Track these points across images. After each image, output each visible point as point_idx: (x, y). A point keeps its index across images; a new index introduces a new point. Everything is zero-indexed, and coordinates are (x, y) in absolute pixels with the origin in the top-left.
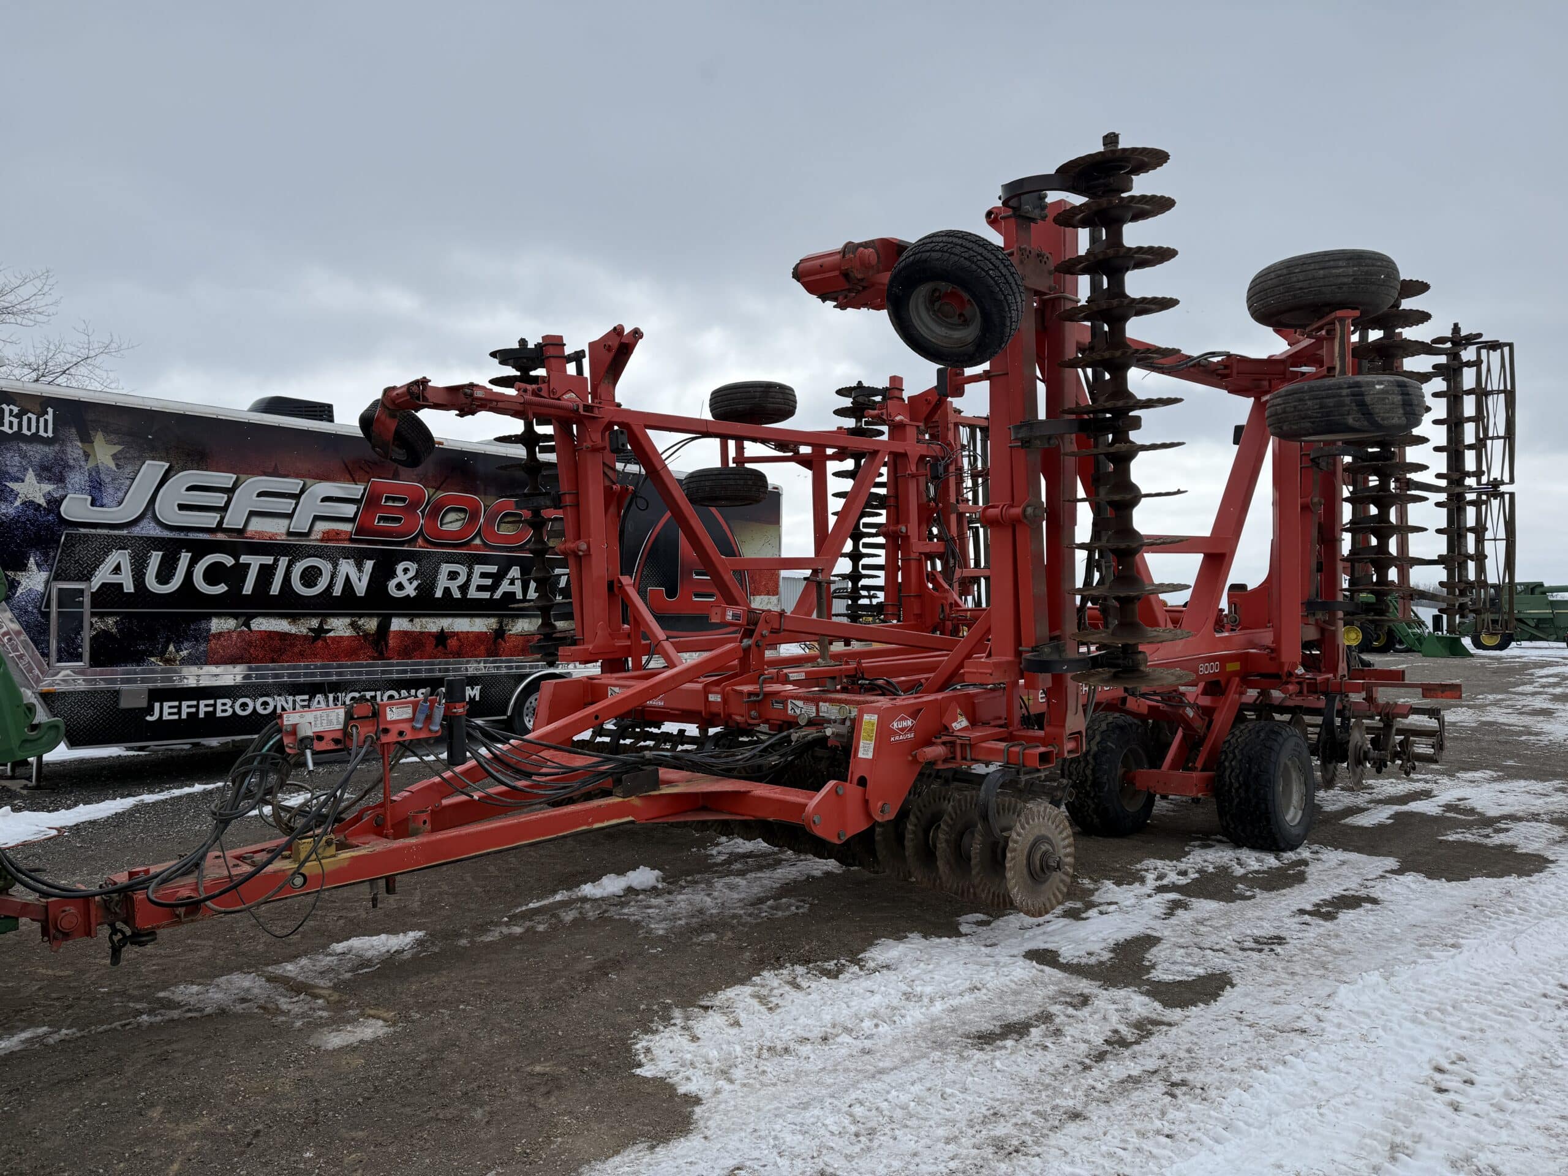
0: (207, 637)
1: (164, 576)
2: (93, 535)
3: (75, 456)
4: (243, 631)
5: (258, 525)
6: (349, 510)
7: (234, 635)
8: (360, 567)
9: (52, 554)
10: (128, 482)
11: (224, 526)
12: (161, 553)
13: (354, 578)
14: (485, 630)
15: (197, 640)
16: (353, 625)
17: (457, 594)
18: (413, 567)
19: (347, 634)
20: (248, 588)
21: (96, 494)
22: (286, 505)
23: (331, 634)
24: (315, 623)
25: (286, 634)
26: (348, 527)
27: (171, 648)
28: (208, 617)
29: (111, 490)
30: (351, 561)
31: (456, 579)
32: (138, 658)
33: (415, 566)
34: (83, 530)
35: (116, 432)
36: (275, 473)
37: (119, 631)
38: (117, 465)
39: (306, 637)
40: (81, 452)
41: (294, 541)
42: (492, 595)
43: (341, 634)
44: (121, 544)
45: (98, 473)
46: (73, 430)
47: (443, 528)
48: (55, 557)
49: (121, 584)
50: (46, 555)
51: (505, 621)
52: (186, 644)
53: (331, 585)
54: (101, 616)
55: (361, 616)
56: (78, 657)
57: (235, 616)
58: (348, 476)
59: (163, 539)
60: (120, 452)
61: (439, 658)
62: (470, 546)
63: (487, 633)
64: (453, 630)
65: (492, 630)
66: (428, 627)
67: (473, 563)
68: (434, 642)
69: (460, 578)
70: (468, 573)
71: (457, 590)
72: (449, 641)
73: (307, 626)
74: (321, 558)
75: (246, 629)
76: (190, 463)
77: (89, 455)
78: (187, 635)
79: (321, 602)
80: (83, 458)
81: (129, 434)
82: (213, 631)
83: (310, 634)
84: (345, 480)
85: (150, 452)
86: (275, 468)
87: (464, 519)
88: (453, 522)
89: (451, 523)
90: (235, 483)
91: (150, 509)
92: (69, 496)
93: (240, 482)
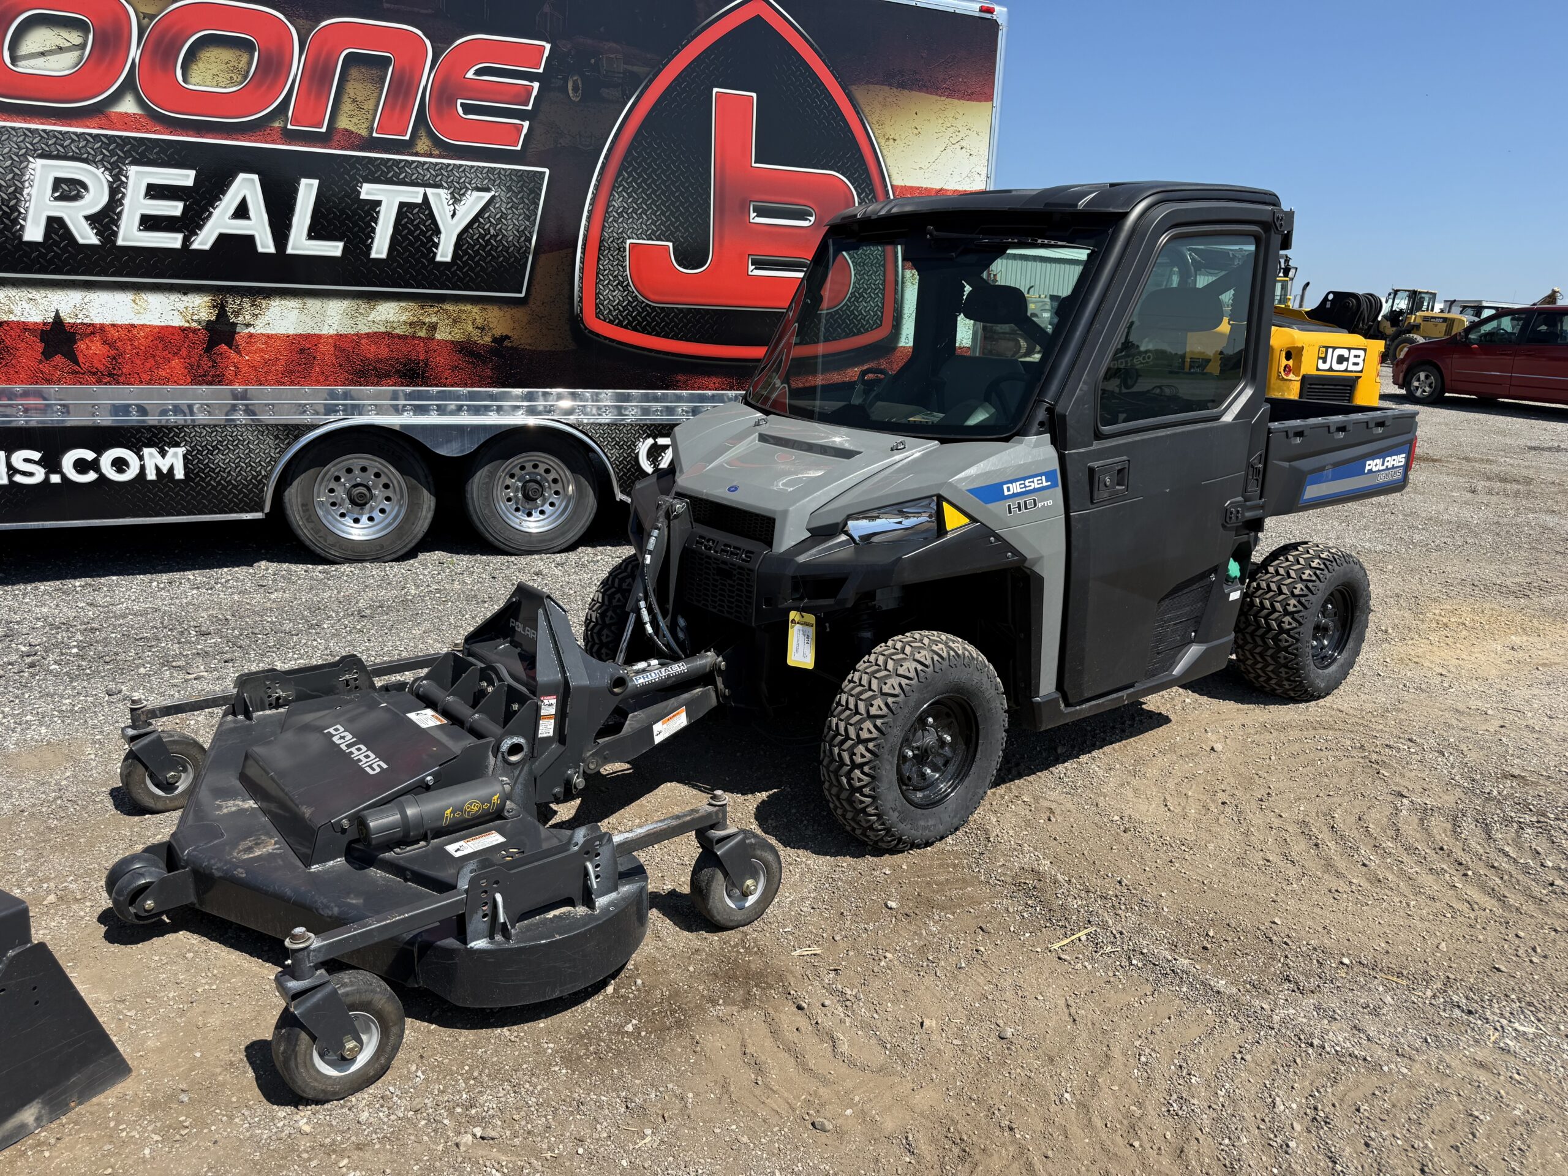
14: (178, 322)
17: (87, 236)
31: (77, 197)
42: (186, 241)
51: (232, 303)
61: (59, 382)
62: (108, 117)
63: (182, 329)
64: (86, 321)
65: (199, 322)
66: (17, 310)
67: (121, 160)
68: (40, 347)
69: (88, 198)
70: (110, 184)
71: (85, 226)
72: (81, 345)
87: (83, 47)
88: (51, 52)
89: (43, 54)
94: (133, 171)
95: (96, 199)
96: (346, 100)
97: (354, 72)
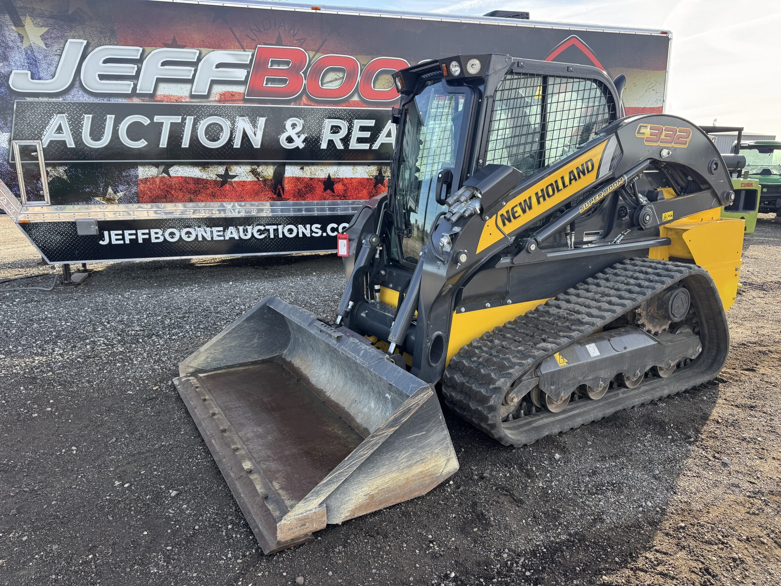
0: (135, 181)
1: (96, 134)
2: (38, 103)
3: (12, 38)
4: (164, 177)
5: (165, 90)
6: (241, 74)
7: (158, 180)
8: (254, 124)
9: (9, 119)
10: (57, 58)
11: (138, 92)
12: (91, 116)
13: (250, 133)
14: (366, 176)
15: (129, 185)
16: (254, 172)
17: (340, 146)
18: (300, 123)
19: (249, 180)
20: (164, 143)
21: (35, 70)
22: (186, 72)
23: (236, 179)
24: (221, 170)
25: (198, 179)
26: (240, 89)
27: (110, 190)
28: (135, 166)
29: (44, 66)
30: (246, 119)
31: (338, 132)
32: (87, 199)
33: (302, 121)
34: (29, 99)
35: (41, 16)
36: (174, 44)
37: (69, 177)
38: (46, 44)
39: (215, 181)
40: (16, 35)
41: (196, 102)
42: (371, 146)
43: (244, 179)
44: (60, 109)
45: (32, 51)
46: (7, 17)
47: (325, 87)
48: (12, 121)
49: (65, 141)
50: (5, 119)
51: (384, 169)
52: (121, 187)
53: (231, 140)
54: (54, 166)
55: (258, 164)
56: (41, 198)
57: (157, 165)
58: (237, 44)
59: (92, 104)
60: (47, 33)
61: (328, 199)
62: (349, 103)
63: (367, 179)
64: (338, 177)
65: (373, 176)
66: (317, 174)
67: (352, 118)
68: (323, 187)
69: (341, 132)
70: (348, 127)
71: (340, 142)
72: (336, 186)
73: (216, 173)
74: (220, 116)
75: (165, 175)
76: (103, 39)
77: (23, 37)
78: (121, 180)
79: (225, 153)
80: (19, 40)
81: (52, 17)
82: (140, 177)
83: (218, 179)
84: (235, 48)
85: (71, 31)
86: (174, 40)
87: (343, 78)
88: (333, 81)
89: (331, 81)
90: (142, 55)
91: (78, 79)
92: (13, 72)
93: (146, 54)
94: (356, 121)
95: (343, 133)
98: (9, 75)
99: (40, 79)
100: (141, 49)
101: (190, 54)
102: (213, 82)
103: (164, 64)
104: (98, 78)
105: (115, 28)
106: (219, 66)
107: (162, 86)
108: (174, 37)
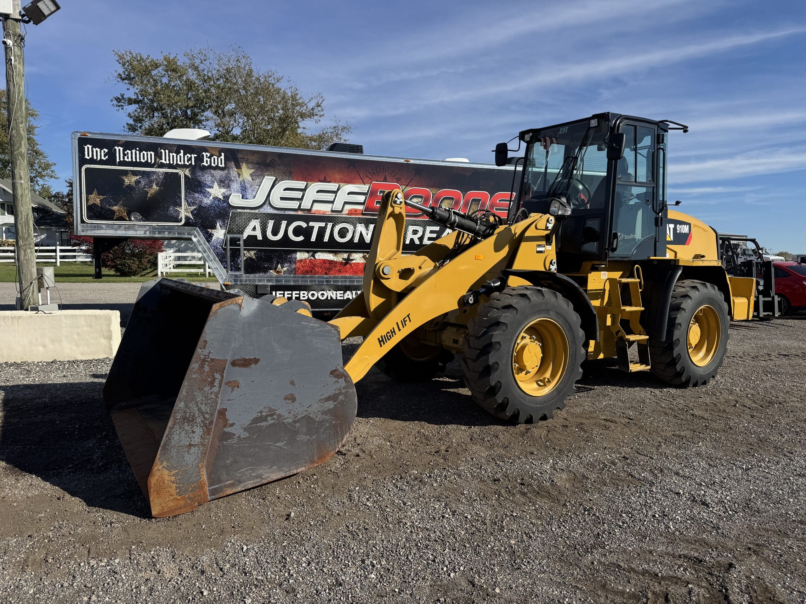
0: (295, 261)
1: (275, 233)
2: (243, 213)
3: (234, 175)
5: (317, 207)
6: (361, 199)
7: (308, 261)
8: (367, 227)
9: (226, 221)
10: (257, 187)
11: (301, 208)
12: (273, 221)
13: (364, 234)
15: (291, 263)
16: (364, 257)
17: (417, 242)
19: (362, 262)
20: (313, 238)
21: (244, 194)
22: (330, 197)
23: (354, 262)
24: (345, 256)
25: (332, 261)
26: (361, 207)
27: (279, 266)
28: (295, 252)
29: (250, 191)
30: (363, 225)
31: (417, 234)
32: (265, 270)
34: (239, 210)
35: (251, 163)
36: (325, 181)
37: (257, 257)
38: (252, 179)
39: (341, 263)
40: (236, 173)
41: (334, 215)
43: (358, 261)
44: (256, 217)
45: (244, 183)
46: (233, 163)
48: (227, 223)
49: (256, 236)
50: (224, 222)
52: (286, 265)
53: (353, 237)
54: (248, 250)
55: (368, 253)
56: (238, 269)
57: (308, 252)
58: (361, 181)
59: (274, 214)
60: (254, 172)
67: (426, 225)
69: (419, 234)
70: (423, 231)
71: (417, 240)
73: (342, 257)
74: (348, 223)
75: (313, 258)
76: (284, 177)
77: (240, 175)
78: (286, 260)
79: (349, 245)
80: (238, 176)
81: (257, 164)
82: (298, 259)
83: (343, 261)
84: (359, 183)
85: (267, 172)
86: (325, 178)
87: (421, 201)
90: (306, 186)
91: (268, 199)
92: (232, 194)
93: (308, 186)
94: (428, 227)
95: (420, 234)
96: (471, 209)
97: (473, 203)
98: (230, 196)
99: (247, 199)
100: (306, 183)
101: (333, 186)
102: (345, 203)
103: (318, 192)
104: (279, 199)
105: (292, 170)
106: (349, 193)
107: (315, 204)
108: (325, 177)
